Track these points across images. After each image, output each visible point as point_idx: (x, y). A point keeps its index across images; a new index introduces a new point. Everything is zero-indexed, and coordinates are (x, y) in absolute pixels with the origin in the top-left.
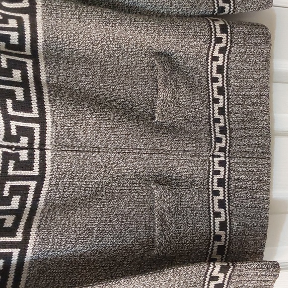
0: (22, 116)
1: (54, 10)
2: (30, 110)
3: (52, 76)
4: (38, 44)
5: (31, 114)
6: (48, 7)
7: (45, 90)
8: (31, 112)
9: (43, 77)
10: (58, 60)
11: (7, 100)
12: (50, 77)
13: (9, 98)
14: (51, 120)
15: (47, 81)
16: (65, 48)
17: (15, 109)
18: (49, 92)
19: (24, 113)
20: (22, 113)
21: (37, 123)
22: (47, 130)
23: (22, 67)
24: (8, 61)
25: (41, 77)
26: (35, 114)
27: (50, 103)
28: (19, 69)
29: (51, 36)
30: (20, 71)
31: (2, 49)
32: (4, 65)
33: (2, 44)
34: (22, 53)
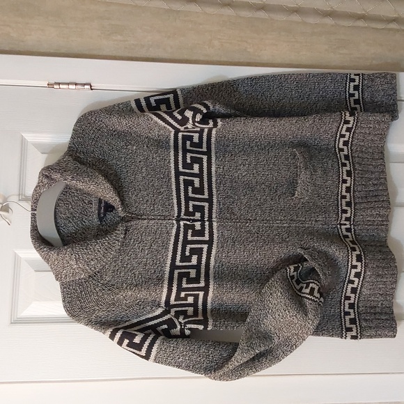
0: (198, 197)
2: (202, 193)
3: (220, 167)
5: (204, 196)
7: (214, 179)
9: (213, 168)
10: (225, 154)
12: (218, 168)
13: (190, 186)
14: (216, 200)
15: (216, 171)
17: (193, 192)
20: (198, 195)
22: (213, 207)
23: (200, 161)
24: (191, 157)
26: (206, 196)
27: (216, 189)
28: (198, 163)
30: (199, 165)
31: (188, 147)
32: (189, 161)
33: (188, 143)
34: (201, 150)
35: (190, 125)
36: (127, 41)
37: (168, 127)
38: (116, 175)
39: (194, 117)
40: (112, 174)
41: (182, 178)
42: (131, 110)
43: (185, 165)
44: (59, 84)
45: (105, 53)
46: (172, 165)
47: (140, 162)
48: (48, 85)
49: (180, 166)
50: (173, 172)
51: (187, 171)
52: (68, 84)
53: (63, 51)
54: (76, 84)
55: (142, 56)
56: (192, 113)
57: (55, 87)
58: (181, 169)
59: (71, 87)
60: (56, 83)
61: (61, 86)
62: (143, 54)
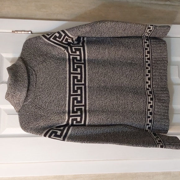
36: (48, 11)
44: (17, 31)
45: (37, 17)
48: (12, 31)
52: (21, 31)
53: (19, 16)
54: (25, 31)
55: (54, 18)
57: (15, 32)
59: (22, 32)
60: (16, 31)
61: (18, 32)
62: (55, 17)
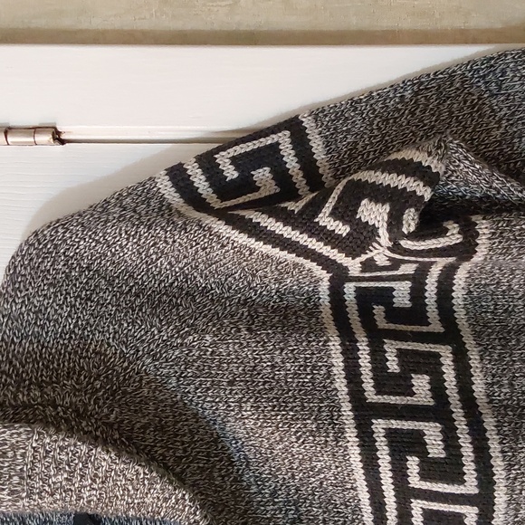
0: (440, 490)
1: (516, 240)
2: (458, 478)
3: (499, 381)
4: (454, 301)
5: (462, 487)
6: (503, 238)
7: (489, 422)
8: (463, 482)
9: (479, 387)
10: (504, 338)
11: (408, 458)
12: (493, 384)
13: (412, 453)
14: (505, 498)
15: (488, 396)
16: (515, 306)
17: (424, 476)
18: (499, 426)
19: (446, 486)
20: (440, 485)
21: (472, 505)
22: (493, 518)
23: (430, 365)
24: (401, 354)
25: (474, 387)
26: (470, 486)
27: (503, 461)
28: (426, 373)
29: (483, 282)
30: (427, 377)
31: (382, 323)
32: (393, 366)
33: (379, 311)
34: (425, 329)
35: (380, 253)
37: (309, 264)
38: (161, 428)
39: (395, 222)
40: (145, 427)
41: (379, 426)
42: (165, 209)
43: (385, 382)
46: (341, 384)
47: (231, 383)
49: (368, 385)
50: (346, 408)
51: (393, 400)
56: (387, 207)
58: (371, 395)
